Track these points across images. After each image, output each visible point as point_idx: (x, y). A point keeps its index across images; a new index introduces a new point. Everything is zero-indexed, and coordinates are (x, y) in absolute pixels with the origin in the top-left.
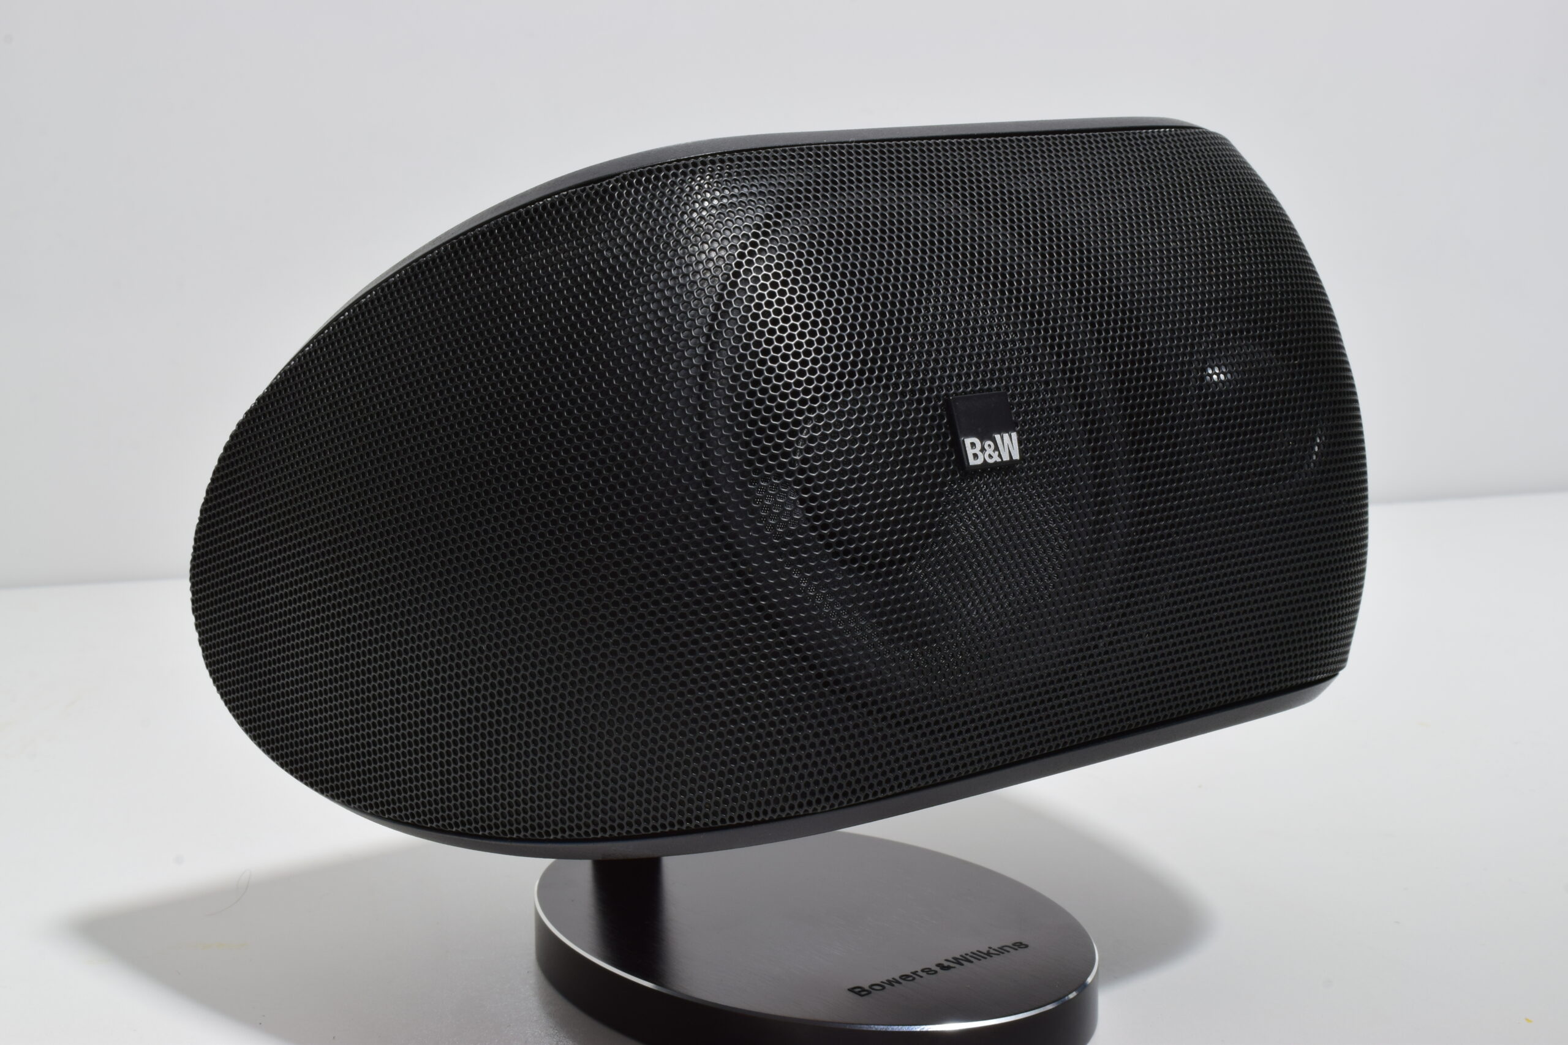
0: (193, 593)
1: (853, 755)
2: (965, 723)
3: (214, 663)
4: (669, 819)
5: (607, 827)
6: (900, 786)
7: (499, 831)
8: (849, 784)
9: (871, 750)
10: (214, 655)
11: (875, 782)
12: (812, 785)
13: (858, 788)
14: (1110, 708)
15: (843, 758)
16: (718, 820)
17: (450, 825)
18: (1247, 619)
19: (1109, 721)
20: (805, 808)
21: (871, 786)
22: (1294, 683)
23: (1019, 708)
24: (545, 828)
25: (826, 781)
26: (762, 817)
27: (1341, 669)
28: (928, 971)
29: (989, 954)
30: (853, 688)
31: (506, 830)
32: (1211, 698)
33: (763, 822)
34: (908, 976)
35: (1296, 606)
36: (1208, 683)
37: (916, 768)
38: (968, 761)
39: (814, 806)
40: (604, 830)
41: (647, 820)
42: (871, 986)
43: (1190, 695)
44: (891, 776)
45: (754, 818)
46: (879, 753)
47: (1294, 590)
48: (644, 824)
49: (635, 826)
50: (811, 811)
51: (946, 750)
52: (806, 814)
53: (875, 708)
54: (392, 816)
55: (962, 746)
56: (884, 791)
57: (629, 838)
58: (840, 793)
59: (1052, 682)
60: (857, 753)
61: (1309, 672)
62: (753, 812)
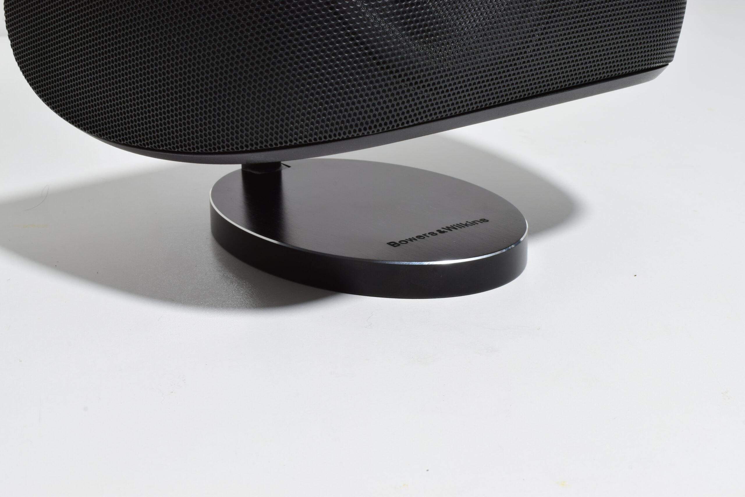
0: (6, 17)
1: (390, 101)
2: (455, 84)
3: (20, 58)
4: (285, 139)
5: (249, 144)
6: (417, 120)
7: (187, 148)
8: (388, 118)
9: (401, 98)
10: (20, 53)
11: (403, 117)
12: (367, 118)
13: (393, 120)
14: (538, 78)
15: (385, 102)
16: (312, 139)
17: (159, 146)
18: (618, 28)
19: (538, 86)
20: (363, 131)
21: (401, 119)
22: (643, 67)
23: (486, 76)
24: (213, 146)
25: (375, 116)
26: (338, 137)
27: (670, 61)
28: (432, 234)
29: (466, 225)
30: (390, 61)
31: (191, 147)
32: (596, 74)
33: (339, 140)
34: (421, 236)
35: (646, 22)
36: (595, 66)
37: (426, 109)
38: (456, 106)
39: (368, 130)
40: (247, 146)
41: (271, 140)
42: (400, 242)
43: (584, 72)
44: (412, 114)
45: (333, 138)
46: (405, 100)
47: (645, 12)
48: (270, 142)
49: (265, 144)
50: (366, 134)
51: (444, 100)
52: (363, 135)
53: (403, 73)
54: (125, 142)
55: (453, 97)
56: (408, 122)
57: (262, 150)
58: (383, 123)
59: (505, 62)
60: (393, 99)
61: (652, 62)
62: (332, 134)
